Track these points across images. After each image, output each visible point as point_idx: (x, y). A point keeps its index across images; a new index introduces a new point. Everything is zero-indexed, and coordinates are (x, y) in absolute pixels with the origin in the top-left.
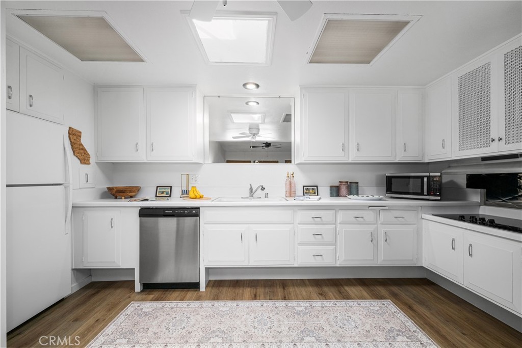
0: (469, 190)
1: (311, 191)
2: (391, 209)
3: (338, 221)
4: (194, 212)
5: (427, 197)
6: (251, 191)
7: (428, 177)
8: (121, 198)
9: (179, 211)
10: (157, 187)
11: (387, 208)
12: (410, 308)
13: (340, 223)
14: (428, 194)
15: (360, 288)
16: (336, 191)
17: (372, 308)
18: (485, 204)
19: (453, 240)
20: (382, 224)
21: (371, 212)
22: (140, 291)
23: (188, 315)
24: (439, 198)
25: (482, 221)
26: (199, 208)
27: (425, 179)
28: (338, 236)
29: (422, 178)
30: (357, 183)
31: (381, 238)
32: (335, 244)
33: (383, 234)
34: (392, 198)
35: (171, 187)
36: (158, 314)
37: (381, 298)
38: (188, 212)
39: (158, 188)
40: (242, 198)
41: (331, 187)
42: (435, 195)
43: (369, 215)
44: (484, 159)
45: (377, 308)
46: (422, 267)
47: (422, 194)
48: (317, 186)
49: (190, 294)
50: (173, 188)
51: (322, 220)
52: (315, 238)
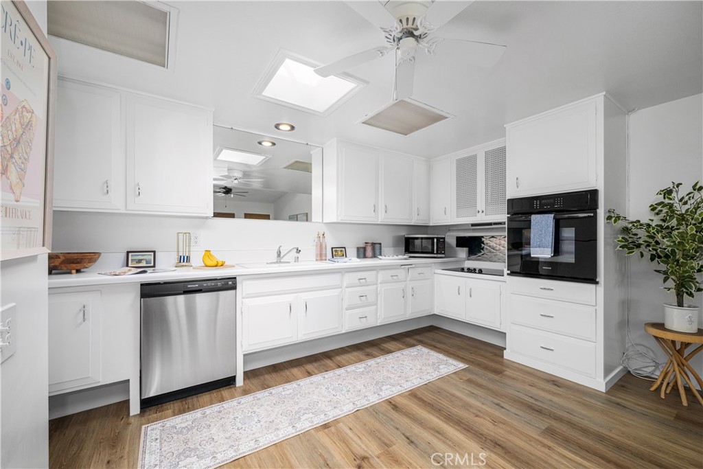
0: (458, 248)
1: (339, 253)
2: (417, 266)
3: (379, 282)
4: (230, 283)
5: (436, 256)
6: (279, 254)
7: (437, 238)
8: (70, 273)
9: (209, 284)
10: (128, 252)
11: (413, 266)
12: (435, 347)
13: (380, 283)
14: (437, 253)
15: (394, 343)
16: (362, 253)
17: (412, 354)
18: (468, 260)
19: (459, 287)
20: (410, 280)
21: (402, 271)
22: (139, 412)
23: (251, 410)
24: (444, 256)
25: (470, 270)
26: (235, 278)
27: (435, 240)
28: (379, 296)
29: (433, 239)
30: (380, 244)
31: (409, 292)
32: (376, 304)
33: (411, 289)
34: (410, 257)
35: (154, 252)
36: (208, 423)
37: (413, 346)
38: (223, 285)
39: (130, 254)
40: (267, 264)
41: (358, 249)
42: (441, 253)
43: (401, 273)
44: (473, 225)
45: (416, 353)
46: (434, 315)
47: (432, 253)
48: (345, 248)
49: (225, 392)
50: (156, 253)
51: (366, 281)
52: (360, 299)
